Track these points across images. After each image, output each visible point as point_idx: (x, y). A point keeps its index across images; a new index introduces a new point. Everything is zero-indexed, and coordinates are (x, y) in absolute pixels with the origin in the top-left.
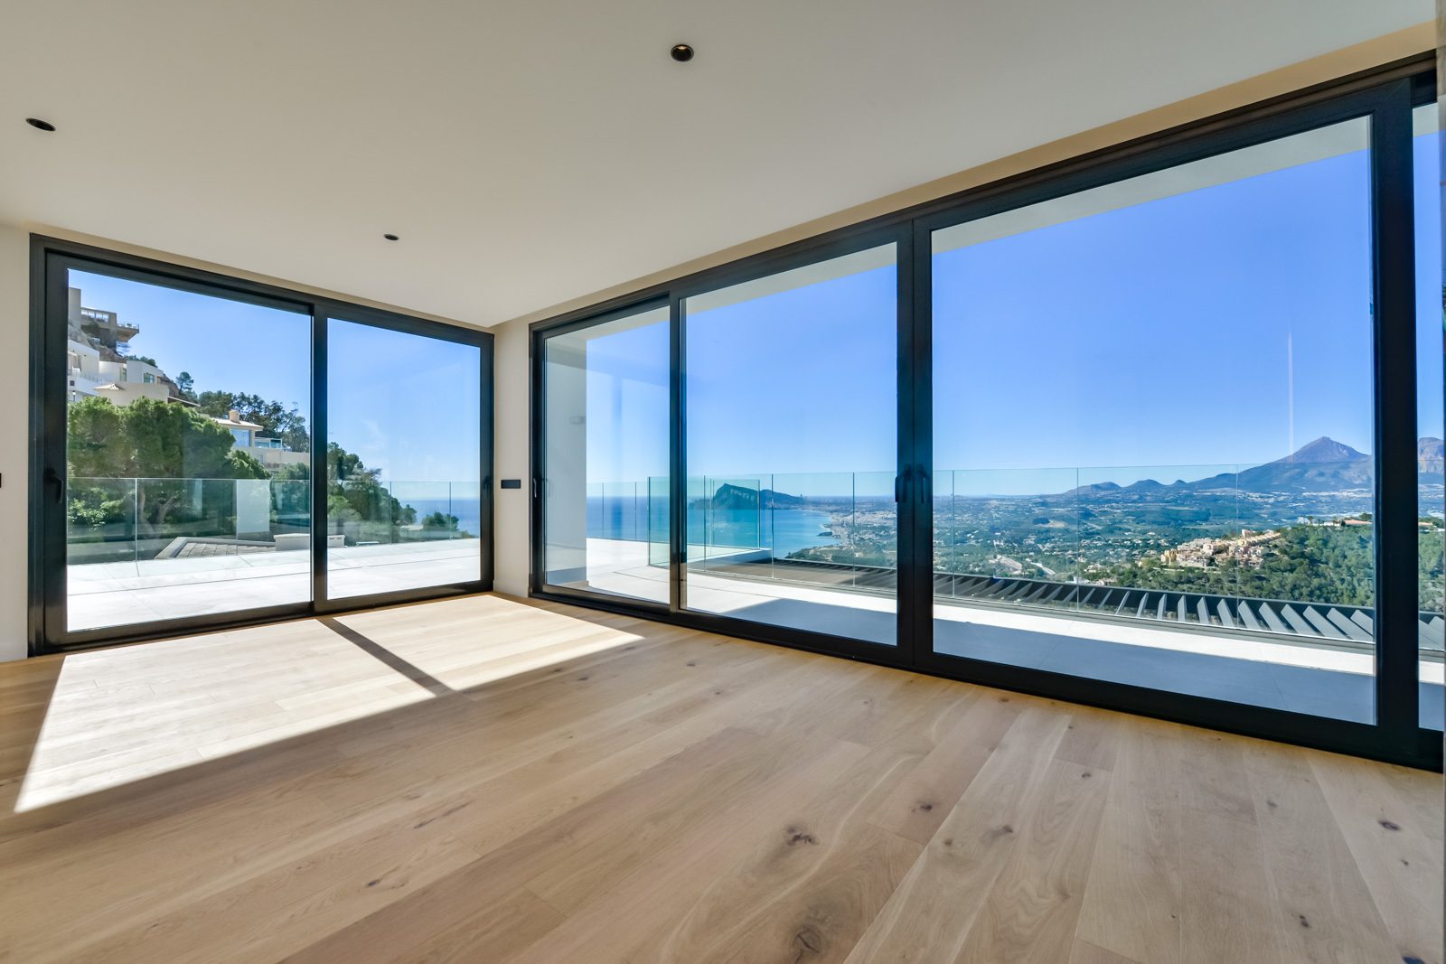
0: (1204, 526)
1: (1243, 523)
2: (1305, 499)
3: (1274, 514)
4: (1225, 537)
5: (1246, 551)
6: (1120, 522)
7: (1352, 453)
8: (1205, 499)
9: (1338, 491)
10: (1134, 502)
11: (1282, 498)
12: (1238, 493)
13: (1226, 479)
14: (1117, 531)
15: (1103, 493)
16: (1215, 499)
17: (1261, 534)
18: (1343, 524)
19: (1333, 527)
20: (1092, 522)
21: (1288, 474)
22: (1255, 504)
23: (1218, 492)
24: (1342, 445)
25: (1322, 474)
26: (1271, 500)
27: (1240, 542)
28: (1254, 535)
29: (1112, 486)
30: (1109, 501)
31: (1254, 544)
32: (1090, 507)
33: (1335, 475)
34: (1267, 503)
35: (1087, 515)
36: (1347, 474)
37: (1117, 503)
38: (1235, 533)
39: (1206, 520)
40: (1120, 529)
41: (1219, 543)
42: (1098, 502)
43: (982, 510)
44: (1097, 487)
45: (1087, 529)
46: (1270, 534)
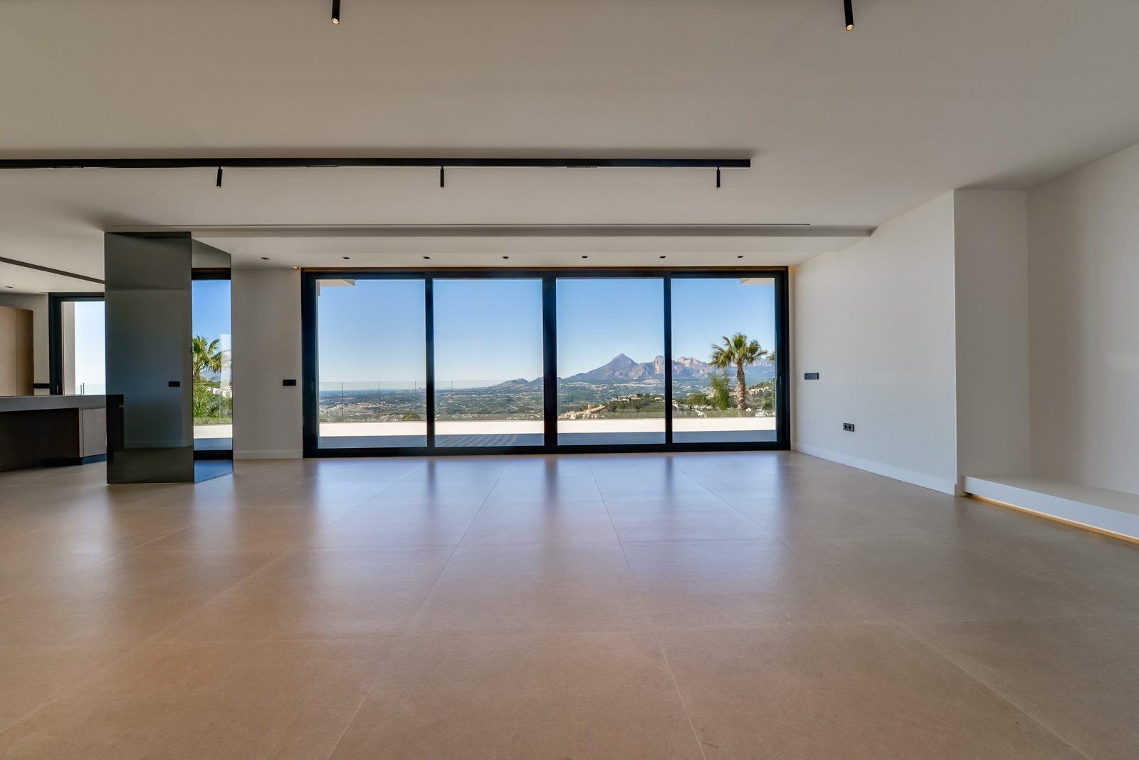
0: (571, 405)
1: (588, 402)
2: (615, 388)
3: (602, 396)
4: (581, 410)
5: (590, 415)
6: (528, 404)
7: (634, 364)
8: (571, 388)
9: (627, 383)
10: (535, 391)
11: (605, 388)
12: (586, 385)
13: (581, 377)
14: (527, 411)
15: (518, 386)
16: (576, 388)
17: (596, 406)
18: (630, 399)
19: (626, 401)
20: (513, 405)
21: (607, 374)
22: (593, 391)
23: (577, 384)
24: (630, 359)
25: (621, 374)
26: (601, 389)
27: (587, 412)
28: (593, 408)
29: (523, 381)
30: (522, 391)
31: (594, 412)
32: (511, 395)
33: (626, 375)
34: (599, 390)
35: (510, 400)
36: (632, 374)
37: (526, 392)
38: (586, 408)
39: (572, 401)
40: (528, 409)
41: (578, 413)
42: (517, 391)
43: (443, 399)
44: (515, 381)
45: (509, 410)
46: (601, 407)
